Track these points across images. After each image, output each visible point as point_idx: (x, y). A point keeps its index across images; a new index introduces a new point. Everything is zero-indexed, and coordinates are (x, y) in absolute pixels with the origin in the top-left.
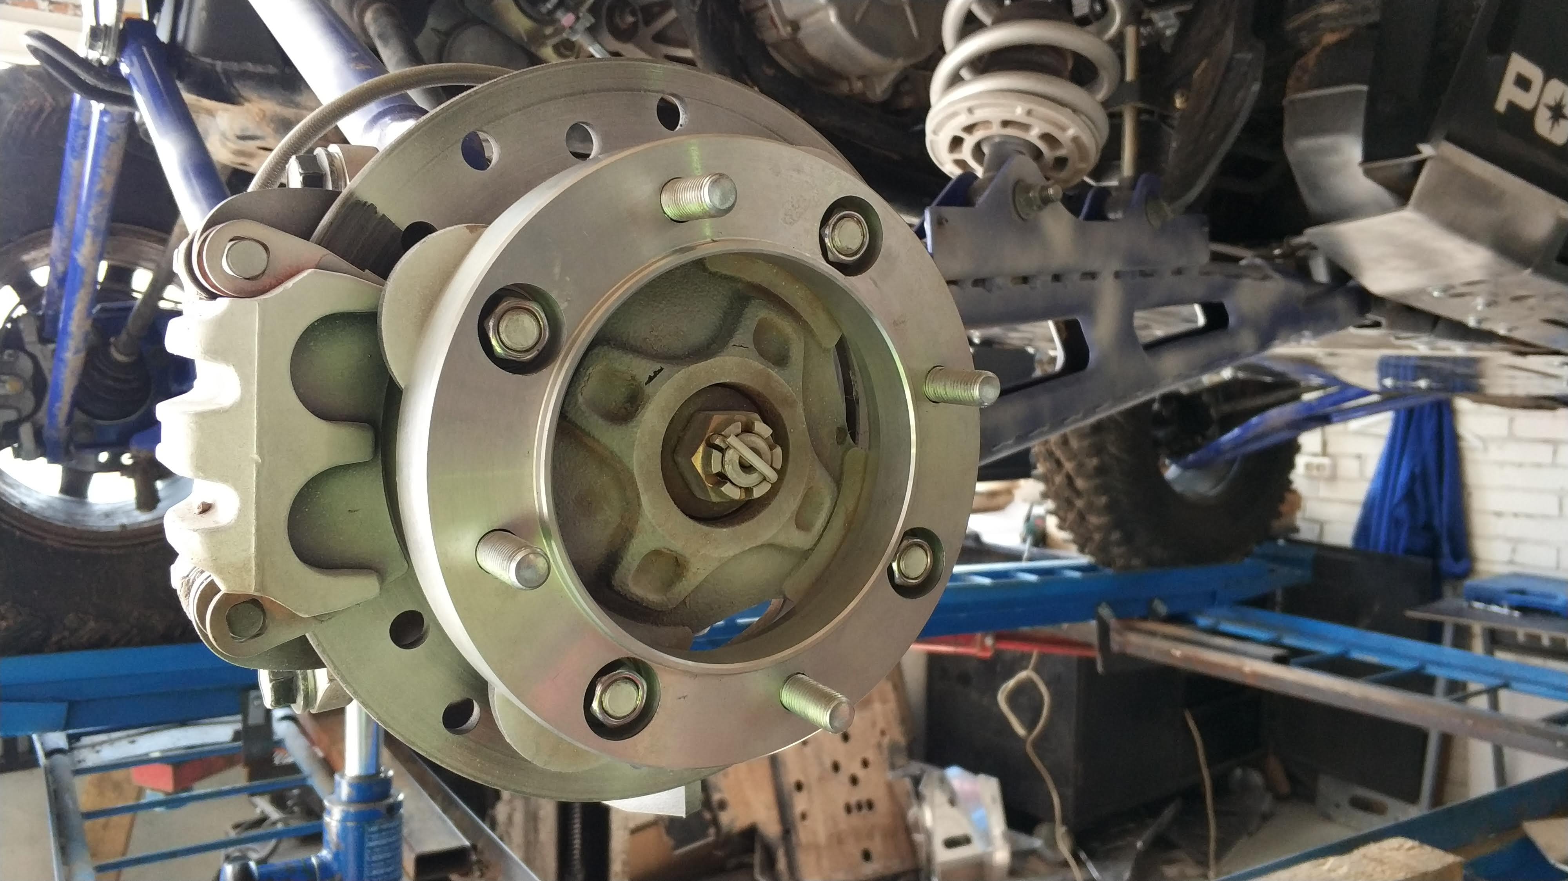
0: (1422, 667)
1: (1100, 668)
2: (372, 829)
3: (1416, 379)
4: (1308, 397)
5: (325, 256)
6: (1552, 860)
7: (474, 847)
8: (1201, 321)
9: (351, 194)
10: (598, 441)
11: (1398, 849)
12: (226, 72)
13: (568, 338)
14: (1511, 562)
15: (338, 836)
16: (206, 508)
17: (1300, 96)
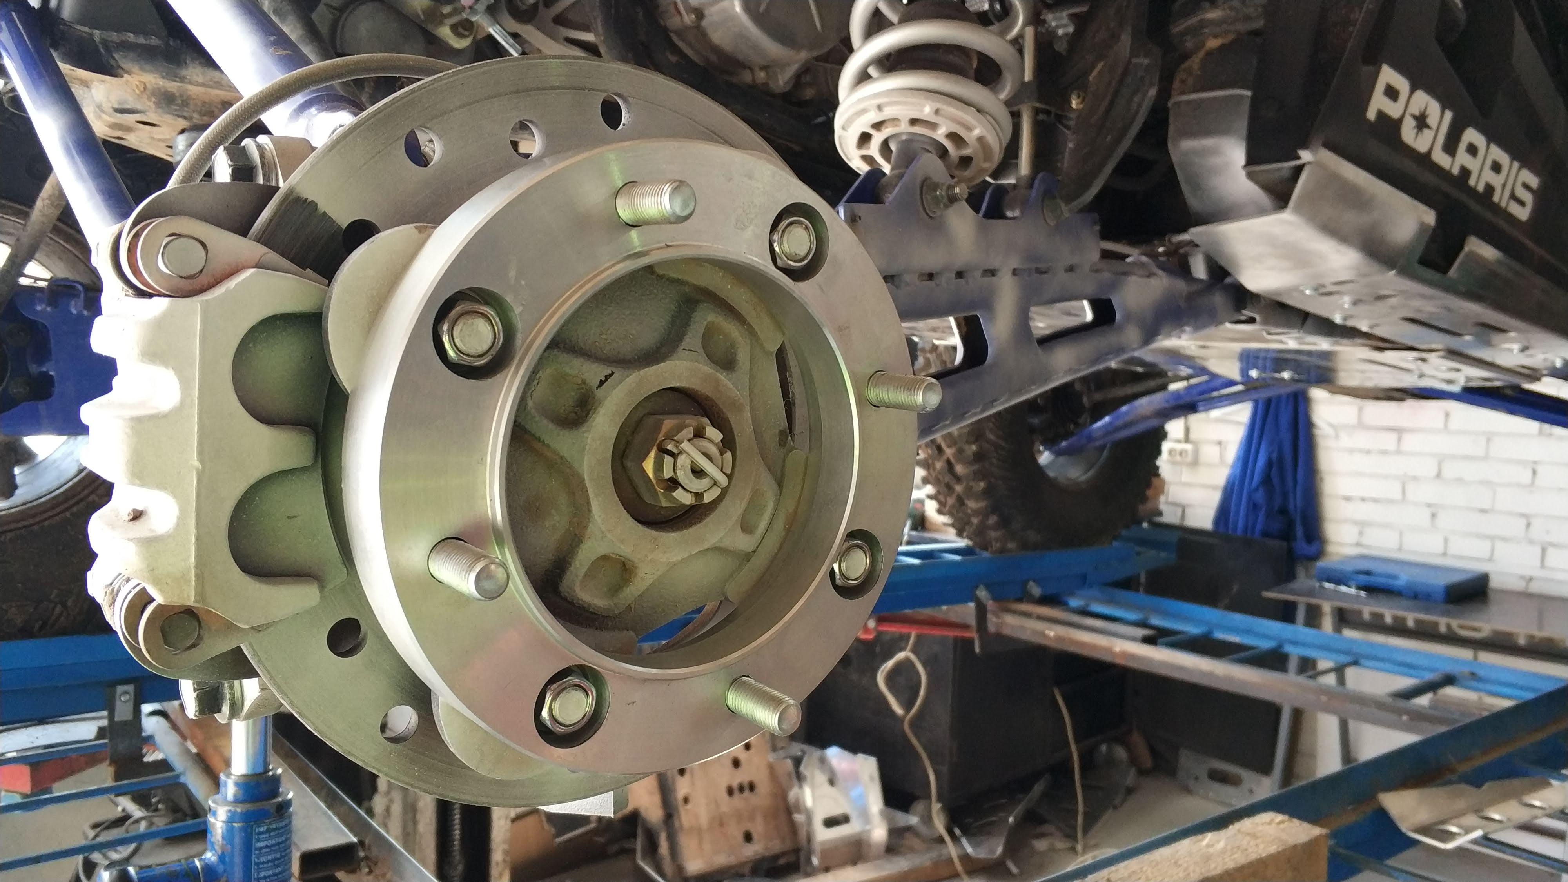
0: (1280, 646)
1: (977, 650)
2: (261, 829)
3: (1279, 371)
4: (1174, 387)
5: (265, 254)
6: (1404, 830)
7: (361, 843)
8: (1089, 316)
9: (291, 191)
10: (548, 446)
11: (1270, 823)
12: (104, 42)
13: (523, 344)
14: (1358, 544)
15: (223, 838)
16: (137, 516)
17: (1185, 98)
